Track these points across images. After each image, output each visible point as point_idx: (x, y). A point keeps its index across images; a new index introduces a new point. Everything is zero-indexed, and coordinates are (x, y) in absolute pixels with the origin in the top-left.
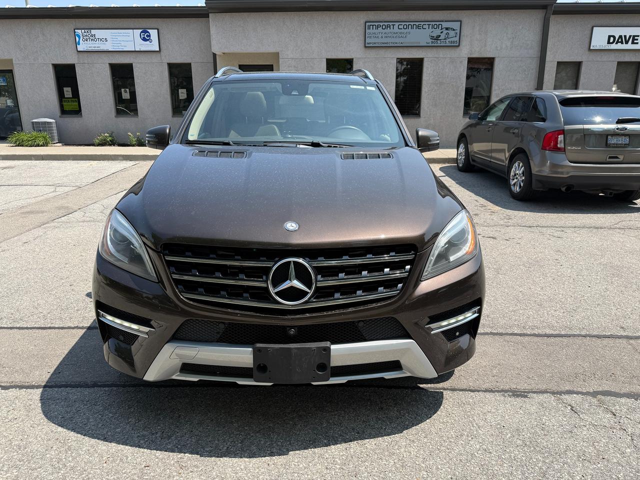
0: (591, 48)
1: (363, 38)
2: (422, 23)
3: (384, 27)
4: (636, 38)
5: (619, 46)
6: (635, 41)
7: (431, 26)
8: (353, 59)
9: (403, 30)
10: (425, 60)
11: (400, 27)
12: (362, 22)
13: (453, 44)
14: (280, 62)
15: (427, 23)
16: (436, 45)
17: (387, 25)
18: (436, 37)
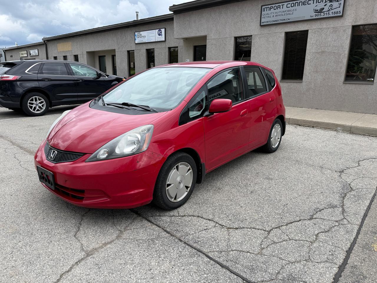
1: (260, 19)
8: (251, 36)
9: (291, 8)
11: (288, 6)
13: (336, 15)
14: (207, 43)
17: (278, 6)
18: (320, 10)
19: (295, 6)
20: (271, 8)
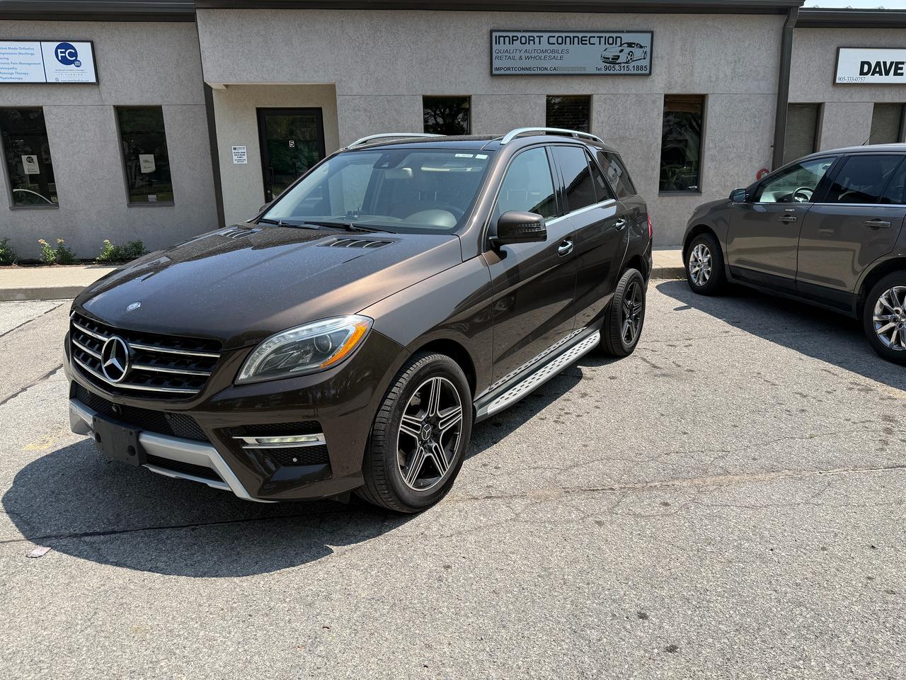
0: (837, 81)
2: (589, 35)
3: (523, 41)
4: (900, 66)
6: (899, 71)
7: (603, 40)
8: (470, 97)
10: (595, 98)
12: (486, 30)
13: (640, 72)
14: (338, 103)
15: (596, 35)
16: (612, 72)
17: (529, 37)
18: (612, 59)
19: (565, 44)
20: (514, 38)
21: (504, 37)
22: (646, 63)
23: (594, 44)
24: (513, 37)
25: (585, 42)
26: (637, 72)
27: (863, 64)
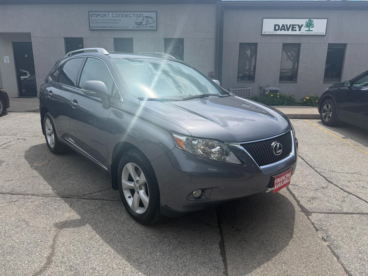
0: (263, 33)
1: (88, 23)
2: (129, 13)
3: (102, 15)
4: (294, 26)
5: (283, 32)
6: (294, 29)
7: (135, 15)
8: (82, 38)
9: (115, 18)
10: (134, 39)
11: (114, 15)
12: (87, 11)
13: (152, 29)
14: (32, 40)
15: (132, 13)
16: (140, 29)
17: (104, 14)
18: (140, 23)
19: (119, 17)
20: (99, 15)
21: (94, 14)
22: (155, 24)
23: (131, 17)
24: (97, 14)
25: (128, 16)
26: (151, 29)
27: (275, 25)
